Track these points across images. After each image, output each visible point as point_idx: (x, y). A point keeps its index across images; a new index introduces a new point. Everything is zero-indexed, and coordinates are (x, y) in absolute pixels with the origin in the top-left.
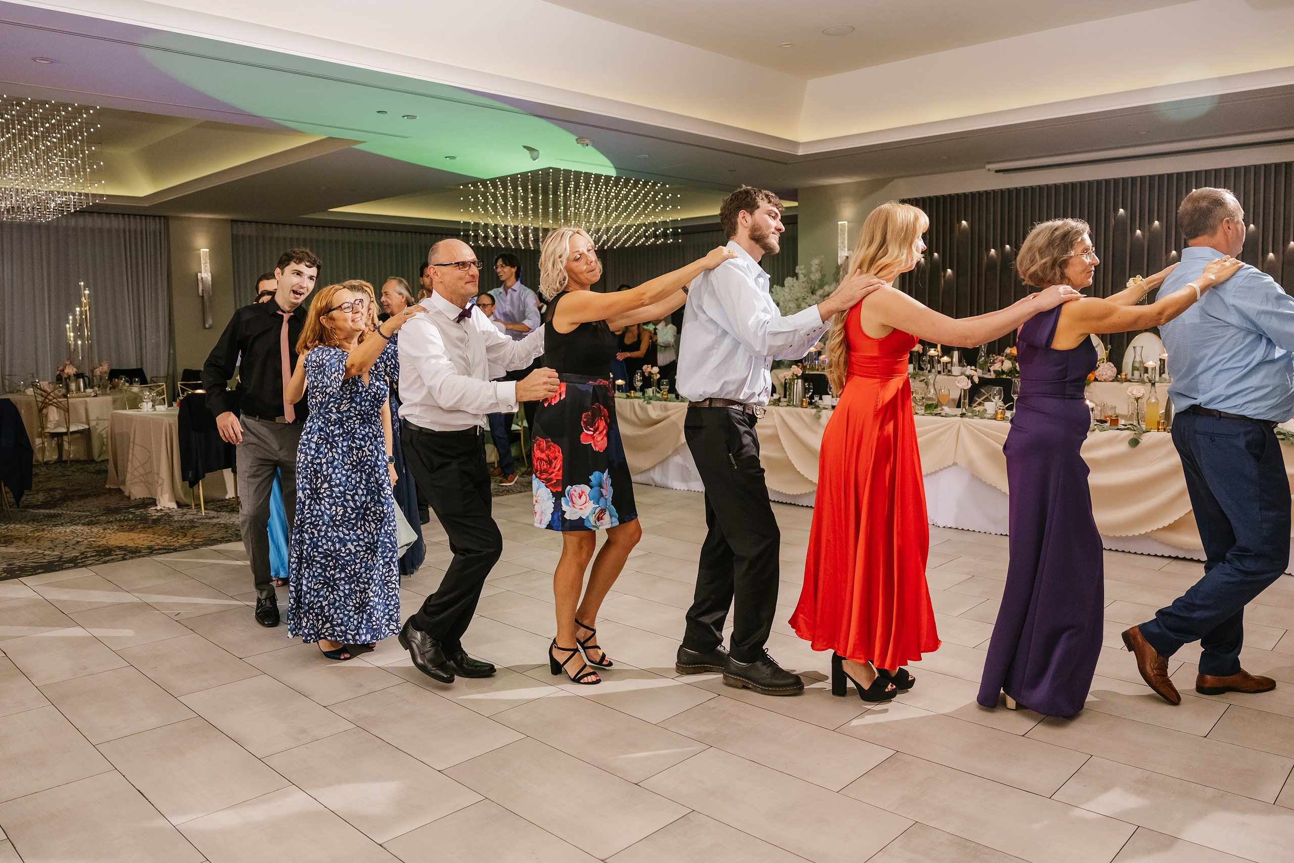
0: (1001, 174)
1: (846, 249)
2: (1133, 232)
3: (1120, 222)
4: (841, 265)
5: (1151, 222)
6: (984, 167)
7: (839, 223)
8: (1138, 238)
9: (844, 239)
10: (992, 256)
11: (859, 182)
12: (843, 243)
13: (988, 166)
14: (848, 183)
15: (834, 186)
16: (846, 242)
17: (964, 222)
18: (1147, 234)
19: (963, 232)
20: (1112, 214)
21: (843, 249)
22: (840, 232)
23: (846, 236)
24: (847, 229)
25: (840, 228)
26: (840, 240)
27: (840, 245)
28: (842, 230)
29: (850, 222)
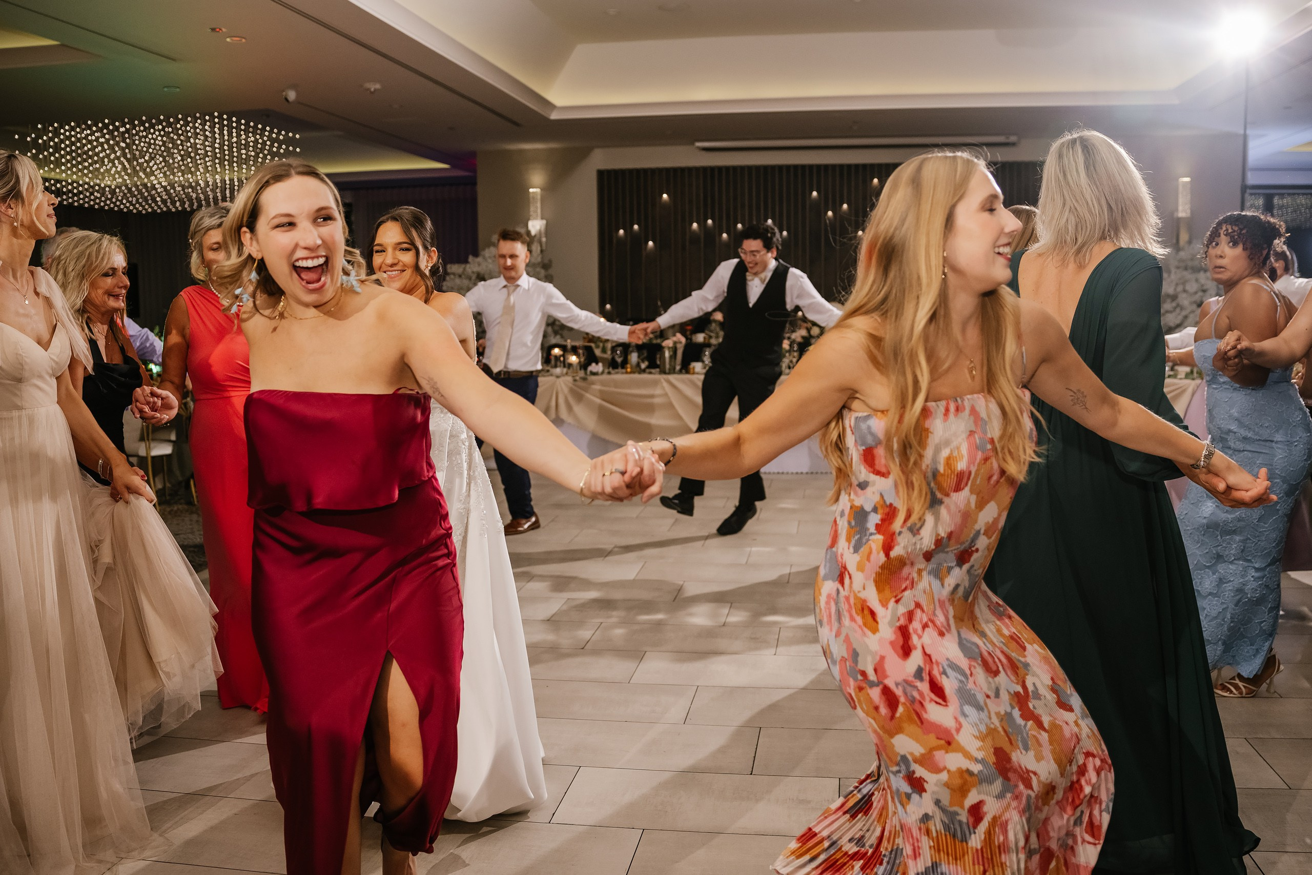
0: (704, 153)
1: (539, 217)
2: (825, 213)
3: (816, 203)
5: (841, 205)
6: (693, 144)
7: (531, 190)
8: (828, 219)
9: (537, 208)
10: (694, 231)
11: (550, 149)
12: (536, 212)
13: (699, 144)
14: (538, 150)
15: (521, 151)
16: (539, 211)
17: (665, 196)
18: (837, 216)
19: (664, 205)
20: (807, 196)
21: (536, 219)
22: (531, 200)
23: (539, 205)
24: (539, 197)
25: (531, 195)
26: (532, 209)
27: (532, 213)
28: (533, 198)
29: (541, 190)
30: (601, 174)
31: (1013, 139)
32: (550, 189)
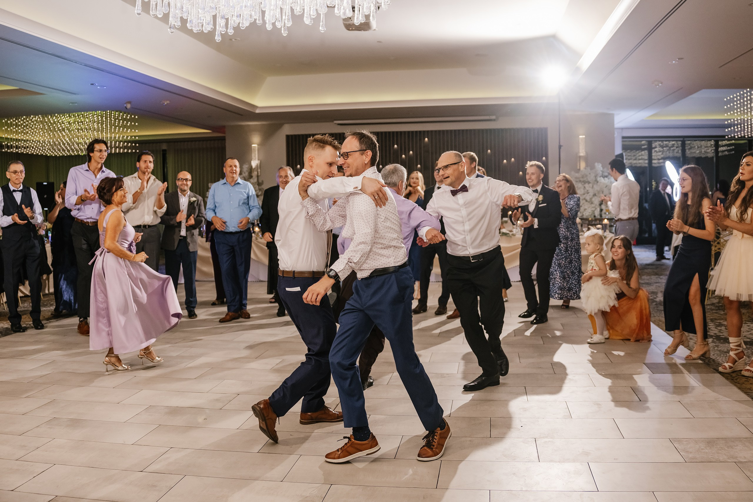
0: (339, 126)
1: (257, 159)
2: (401, 156)
3: (396, 151)
4: (255, 168)
5: (409, 152)
6: (333, 121)
7: (253, 145)
8: (403, 159)
9: (255, 154)
11: (263, 125)
12: (255, 156)
13: (335, 122)
14: (257, 125)
15: (249, 125)
16: (257, 155)
18: (407, 157)
20: (392, 148)
21: (255, 159)
22: (253, 150)
23: (257, 151)
24: (257, 149)
25: (253, 148)
26: (253, 155)
27: (253, 157)
28: (254, 149)
29: (258, 145)
30: (288, 137)
31: (494, 117)
32: (262, 144)
